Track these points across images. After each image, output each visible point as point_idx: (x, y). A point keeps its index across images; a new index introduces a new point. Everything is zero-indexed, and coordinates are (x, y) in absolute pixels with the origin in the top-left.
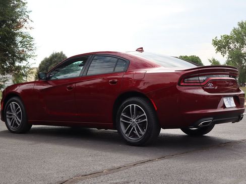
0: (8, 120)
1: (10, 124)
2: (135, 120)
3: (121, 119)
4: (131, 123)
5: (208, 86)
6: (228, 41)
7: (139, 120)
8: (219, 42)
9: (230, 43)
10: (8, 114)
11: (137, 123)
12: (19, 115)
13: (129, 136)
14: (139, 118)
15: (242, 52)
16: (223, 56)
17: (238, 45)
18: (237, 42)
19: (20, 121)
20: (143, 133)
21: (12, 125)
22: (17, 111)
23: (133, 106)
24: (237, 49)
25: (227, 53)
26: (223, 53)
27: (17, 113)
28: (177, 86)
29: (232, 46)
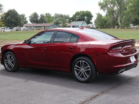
0: (6, 64)
1: (7, 66)
2: (83, 69)
3: (75, 68)
4: (81, 71)
5: (123, 52)
6: (107, 3)
7: (86, 69)
8: (102, 4)
9: (108, 4)
10: (5, 61)
11: (84, 71)
12: (13, 62)
13: (80, 78)
14: (86, 68)
15: (114, 9)
16: (104, 11)
17: (112, 5)
18: (112, 4)
19: (13, 65)
20: (88, 76)
21: (8, 67)
22: (11, 60)
23: (82, 62)
24: (112, 8)
25: (106, 10)
26: (104, 10)
27: (11, 61)
28: (108, 53)
29: (109, 6)
